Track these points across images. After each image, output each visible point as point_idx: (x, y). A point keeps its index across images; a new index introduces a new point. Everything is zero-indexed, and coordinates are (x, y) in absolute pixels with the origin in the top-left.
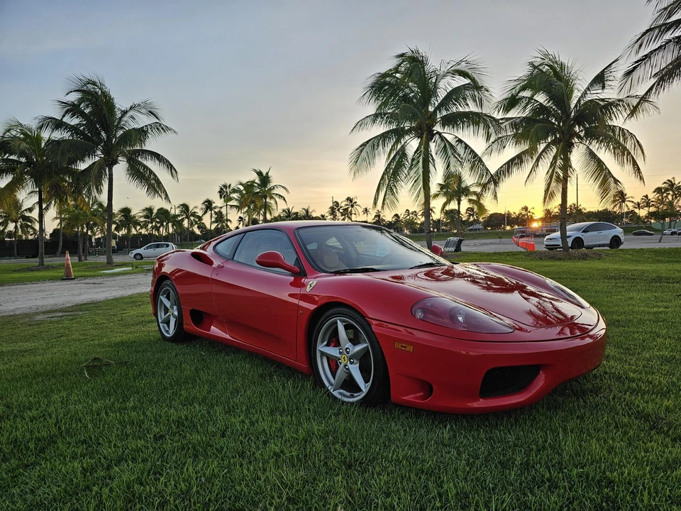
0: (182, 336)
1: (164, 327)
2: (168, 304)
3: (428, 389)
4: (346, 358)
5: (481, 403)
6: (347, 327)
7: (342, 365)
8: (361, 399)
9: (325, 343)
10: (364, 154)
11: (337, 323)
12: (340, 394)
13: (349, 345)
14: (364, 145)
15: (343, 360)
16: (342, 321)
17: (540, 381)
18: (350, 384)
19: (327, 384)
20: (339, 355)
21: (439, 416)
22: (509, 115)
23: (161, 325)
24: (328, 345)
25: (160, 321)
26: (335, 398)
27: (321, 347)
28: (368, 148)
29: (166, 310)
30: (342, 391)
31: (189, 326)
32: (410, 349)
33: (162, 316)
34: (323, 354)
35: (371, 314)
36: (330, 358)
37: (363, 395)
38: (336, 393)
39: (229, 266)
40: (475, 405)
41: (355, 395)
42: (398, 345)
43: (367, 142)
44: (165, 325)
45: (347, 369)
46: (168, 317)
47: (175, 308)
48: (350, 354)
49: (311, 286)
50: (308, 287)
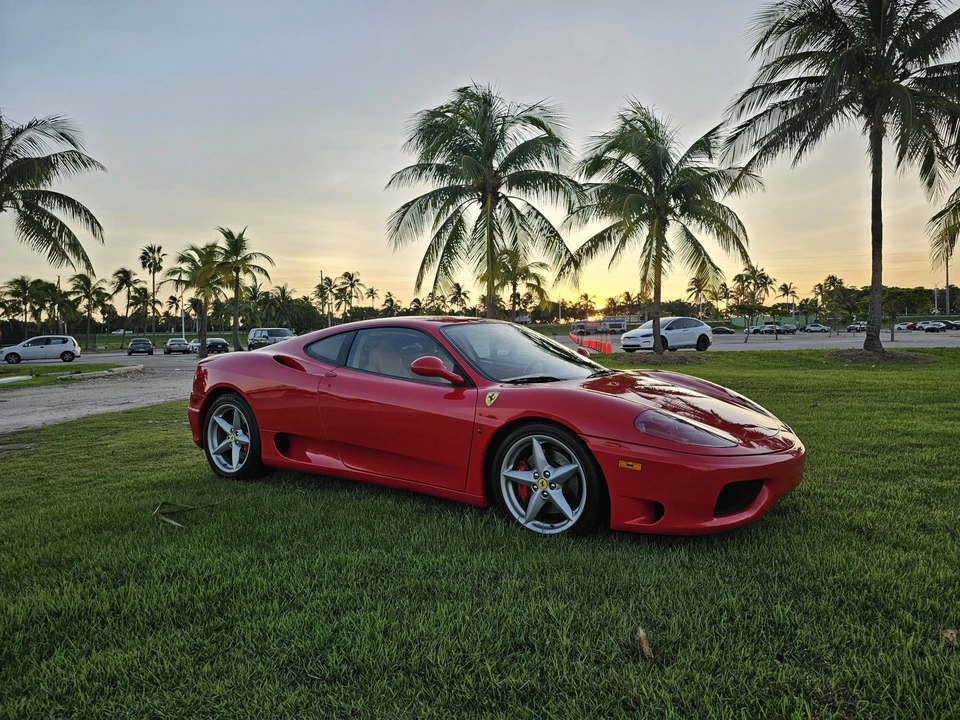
0: (256, 469)
1: (218, 459)
2: (226, 427)
3: (657, 510)
4: (545, 483)
5: (717, 522)
6: (546, 446)
7: (539, 491)
8: (568, 529)
9: (511, 467)
11: (532, 442)
12: (535, 525)
13: (547, 467)
14: (407, 206)
15: (540, 485)
16: (539, 440)
17: (764, 497)
18: (549, 513)
19: (516, 516)
20: (534, 481)
21: (666, 540)
22: (593, 180)
23: (214, 457)
24: (514, 469)
25: (212, 451)
26: (529, 530)
27: (506, 472)
28: (413, 209)
29: (222, 435)
30: (537, 522)
31: (271, 454)
32: (638, 467)
33: (213, 444)
34: (508, 479)
35: (584, 429)
36: (516, 484)
37: (570, 524)
38: (529, 526)
39: (341, 373)
40: (708, 524)
41: (556, 525)
42: (623, 464)
43: (413, 202)
44: (220, 457)
45: (545, 496)
46: (227, 444)
47: (240, 432)
48: (550, 478)
49: (492, 399)
50: (488, 400)
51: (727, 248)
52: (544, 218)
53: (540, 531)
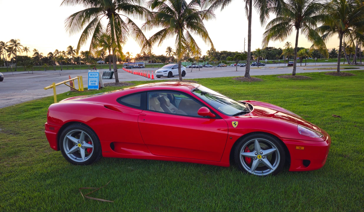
2: (75, 140)
4: (261, 156)
7: (257, 160)
8: (272, 173)
10: (75, 21)
11: (255, 141)
13: (261, 150)
14: (75, 15)
15: (258, 157)
16: (258, 140)
19: (247, 170)
20: (255, 156)
23: (68, 155)
25: (66, 152)
26: (254, 175)
27: (242, 153)
28: (77, 17)
29: (72, 144)
30: (257, 171)
31: (108, 152)
32: (303, 148)
33: (67, 149)
34: (243, 156)
37: (272, 171)
38: (253, 173)
41: (264, 171)
43: (77, 13)
44: (72, 155)
45: (260, 161)
46: (77, 149)
47: (84, 142)
48: (263, 154)
49: (235, 125)
50: (234, 125)
51: (205, 42)
52: (136, 25)
53: (257, 174)
